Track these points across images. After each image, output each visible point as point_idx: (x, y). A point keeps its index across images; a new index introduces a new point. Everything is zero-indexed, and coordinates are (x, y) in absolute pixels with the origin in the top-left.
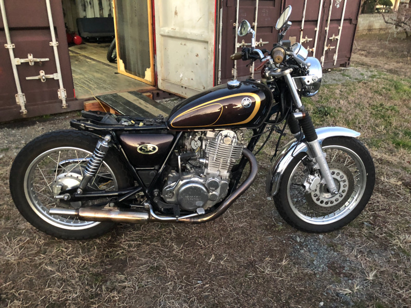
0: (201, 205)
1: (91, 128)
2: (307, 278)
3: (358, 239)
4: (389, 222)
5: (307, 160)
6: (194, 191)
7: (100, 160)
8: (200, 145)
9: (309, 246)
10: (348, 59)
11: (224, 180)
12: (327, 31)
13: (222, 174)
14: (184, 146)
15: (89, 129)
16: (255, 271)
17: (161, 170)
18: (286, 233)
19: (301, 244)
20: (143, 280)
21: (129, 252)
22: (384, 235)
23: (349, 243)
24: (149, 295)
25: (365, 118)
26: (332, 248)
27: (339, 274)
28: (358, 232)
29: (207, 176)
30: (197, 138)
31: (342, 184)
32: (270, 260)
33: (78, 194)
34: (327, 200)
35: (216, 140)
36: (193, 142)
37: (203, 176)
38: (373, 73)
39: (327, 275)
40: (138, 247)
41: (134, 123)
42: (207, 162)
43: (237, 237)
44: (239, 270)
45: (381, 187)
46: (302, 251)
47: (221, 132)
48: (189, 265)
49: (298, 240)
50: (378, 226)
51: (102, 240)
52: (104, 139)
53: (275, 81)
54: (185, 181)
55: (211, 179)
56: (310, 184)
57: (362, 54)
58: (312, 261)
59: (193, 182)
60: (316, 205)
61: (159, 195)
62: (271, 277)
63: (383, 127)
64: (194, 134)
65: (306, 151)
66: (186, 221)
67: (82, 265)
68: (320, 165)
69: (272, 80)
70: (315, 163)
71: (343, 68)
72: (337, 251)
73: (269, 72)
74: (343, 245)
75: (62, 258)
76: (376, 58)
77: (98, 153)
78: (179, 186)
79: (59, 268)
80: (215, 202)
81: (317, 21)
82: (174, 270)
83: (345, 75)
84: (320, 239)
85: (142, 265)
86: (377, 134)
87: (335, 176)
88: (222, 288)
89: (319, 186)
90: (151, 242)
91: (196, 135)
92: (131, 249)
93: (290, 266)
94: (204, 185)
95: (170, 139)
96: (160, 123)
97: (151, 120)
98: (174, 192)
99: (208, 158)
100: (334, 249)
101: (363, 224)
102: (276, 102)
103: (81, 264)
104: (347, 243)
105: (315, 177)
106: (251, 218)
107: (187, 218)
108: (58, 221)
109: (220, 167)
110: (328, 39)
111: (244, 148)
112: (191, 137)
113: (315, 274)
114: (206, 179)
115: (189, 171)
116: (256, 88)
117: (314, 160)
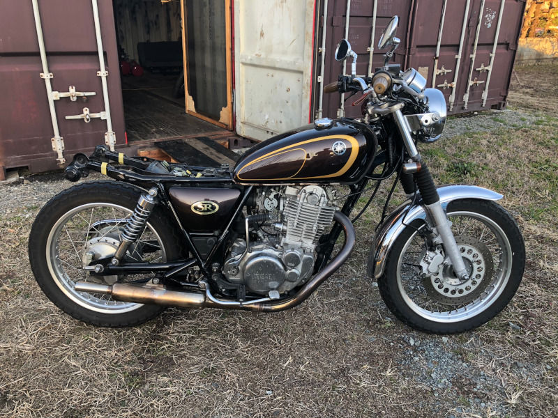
0: (275, 287)
1: (133, 178)
2: (420, 396)
3: (500, 346)
4: (546, 324)
5: (425, 230)
6: (267, 267)
7: (142, 221)
8: (276, 205)
9: (426, 352)
10: (503, 98)
11: (307, 254)
12: (474, 59)
13: (304, 245)
14: (254, 205)
15: (130, 179)
16: (347, 382)
17: (222, 237)
18: (396, 332)
19: (415, 349)
20: (193, 385)
21: (178, 347)
22: (537, 342)
23: (486, 351)
24: (199, 406)
25: (522, 179)
26: (459, 356)
27: (468, 393)
28: (500, 336)
29: (285, 247)
30: (272, 196)
31: (475, 266)
32: (370, 369)
33: (113, 265)
34: (453, 288)
35: (298, 199)
36: (267, 200)
37: (279, 247)
38: (540, 118)
39: (450, 394)
40: (190, 341)
41: (190, 173)
42: (285, 228)
43: (326, 334)
44: (325, 380)
45: (539, 275)
46: (417, 359)
47: (304, 188)
48: (257, 369)
49: (412, 342)
50: (530, 329)
51: (144, 330)
52: (148, 193)
53: (380, 120)
54: (253, 253)
55: (289, 252)
56: (429, 263)
57: (527, 93)
58: (429, 373)
59: (266, 255)
60: (439, 294)
61: (219, 271)
62: (369, 391)
63: (548, 191)
64: (268, 190)
65: (424, 218)
66: (255, 309)
67: (115, 361)
68: (443, 238)
69: (377, 119)
70: (437, 236)
71: (495, 111)
72: (467, 361)
73: (372, 107)
74: (476, 353)
75: (90, 350)
76: (546, 98)
77: (140, 211)
78: (246, 260)
79: (85, 363)
80: (295, 284)
81: (458, 46)
82: (236, 374)
83: (497, 120)
84: (443, 343)
85: (193, 365)
86: (539, 201)
87: (465, 254)
88: (300, 402)
89: (441, 267)
90: (209, 335)
91: (271, 192)
92: (181, 343)
93: (397, 378)
94: (280, 260)
95: (235, 195)
96: (223, 174)
97: (212, 170)
98: (239, 267)
99: (287, 222)
100: (462, 359)
101: (509, 325)
102: (382, 149)
103: (113, 360)
104: (483, 351)
105: (436, 254)
106: (347, 310)
107: (255, 304)
108: (88, 301)
109: (303, 236)
110: (475, 70)
111: (336, 211)
112: (264, 193)
113: (432, 392)
114: (282, 251)
115: (261, 239)
116: (355, 130)
117: (434, 230)
